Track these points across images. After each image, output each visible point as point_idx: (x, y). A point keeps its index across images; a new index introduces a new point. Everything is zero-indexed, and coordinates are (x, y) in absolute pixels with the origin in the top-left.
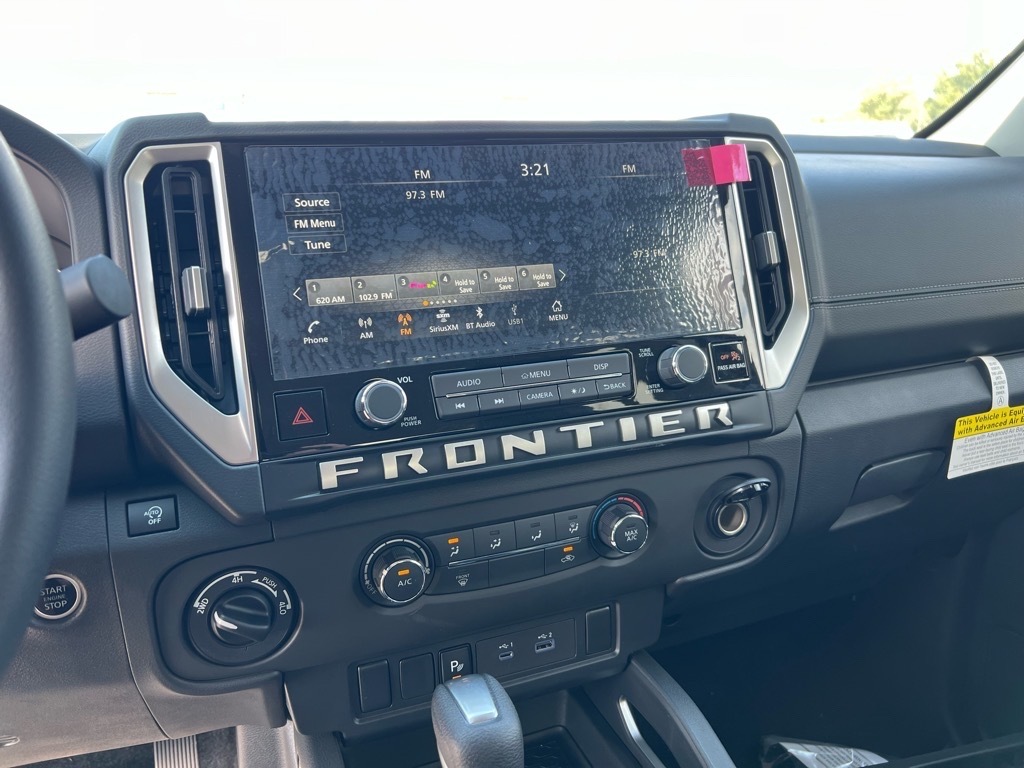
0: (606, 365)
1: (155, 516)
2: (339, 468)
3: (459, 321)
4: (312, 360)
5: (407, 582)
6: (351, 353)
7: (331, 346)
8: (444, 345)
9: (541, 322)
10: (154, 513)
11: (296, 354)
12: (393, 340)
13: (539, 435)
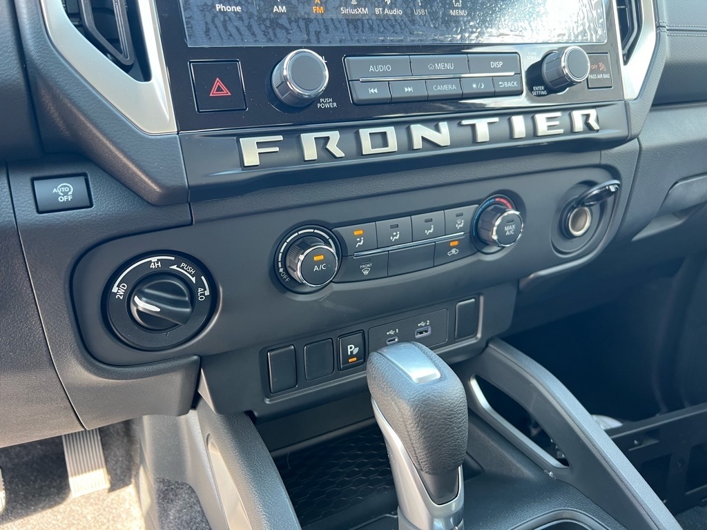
0: (501, 63)
1: (66, 194)
2: (260, 145)
3: (369, 4)
4: (226, 29)
5: (322, 267)
6: (266, 27)
7: (245, 16)
8: (356, 27)
9: (444, 14)
10: (64, 190)
11: (209, 19)
12: (306, 16)
13: (444, 126)
